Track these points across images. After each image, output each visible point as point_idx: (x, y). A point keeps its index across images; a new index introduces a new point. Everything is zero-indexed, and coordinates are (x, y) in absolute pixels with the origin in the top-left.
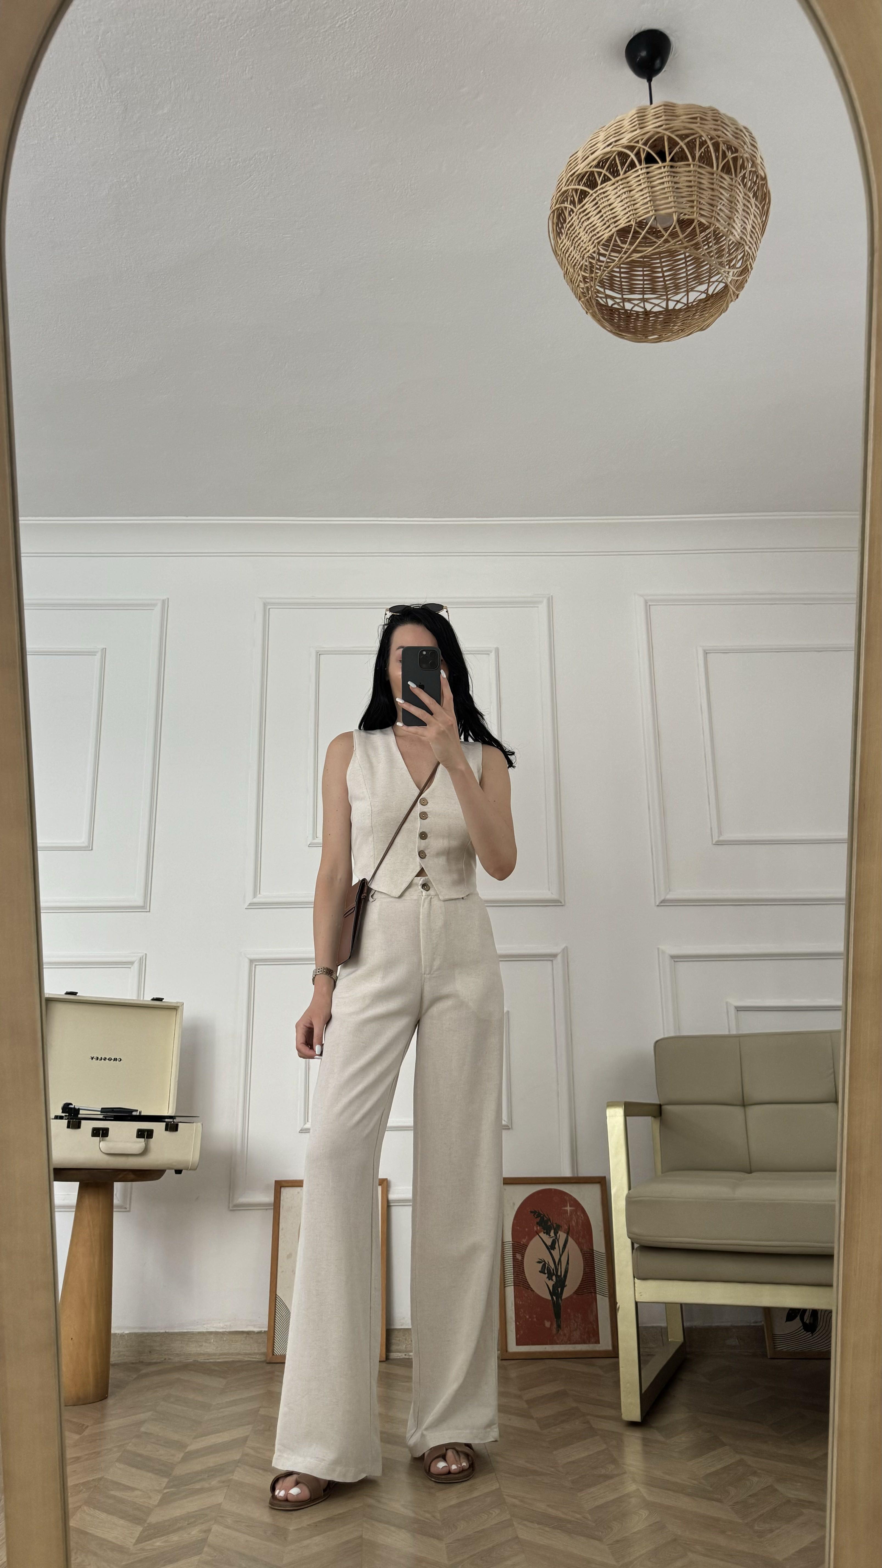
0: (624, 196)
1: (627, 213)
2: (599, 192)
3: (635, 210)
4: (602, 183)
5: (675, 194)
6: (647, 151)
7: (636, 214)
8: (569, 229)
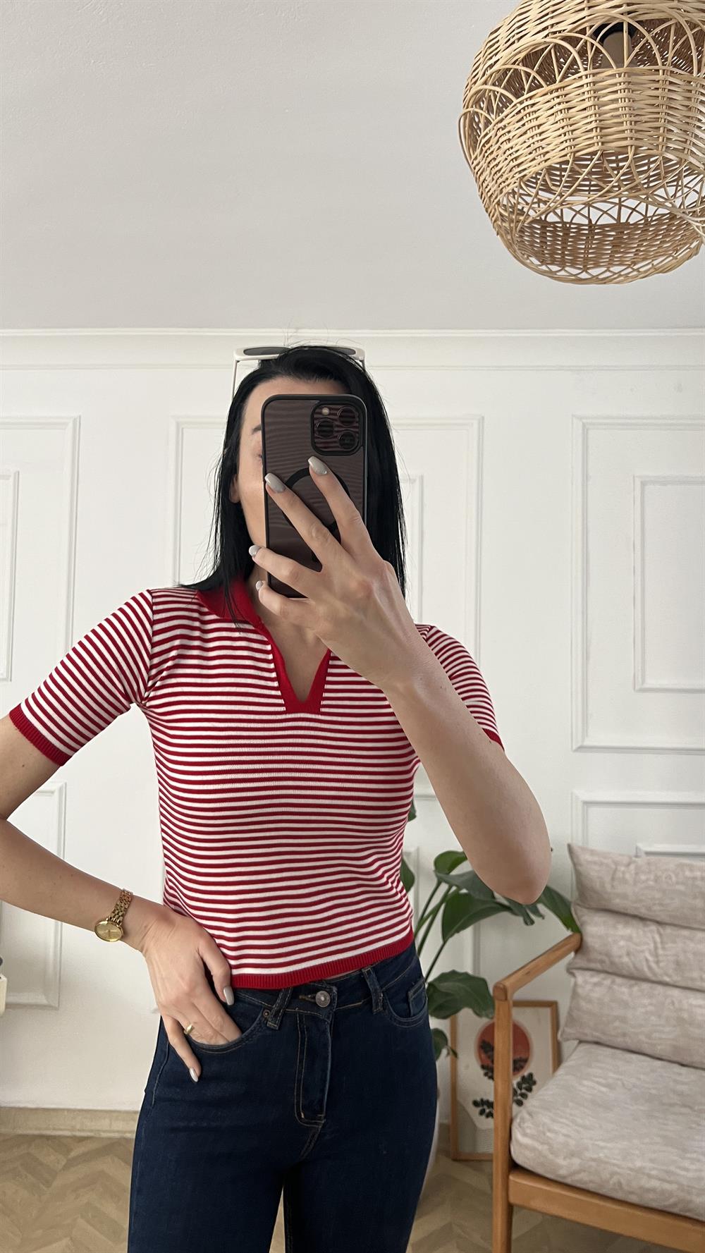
0: (560, 116)
1: (562, 142)
2: (526, 103)
3: (574, 139)
4: (530, 90)
5: (633, 119)
6: (597, 50)
7: (575, 146)
8: (484, 146)
